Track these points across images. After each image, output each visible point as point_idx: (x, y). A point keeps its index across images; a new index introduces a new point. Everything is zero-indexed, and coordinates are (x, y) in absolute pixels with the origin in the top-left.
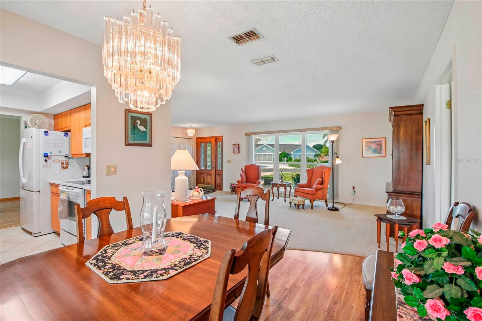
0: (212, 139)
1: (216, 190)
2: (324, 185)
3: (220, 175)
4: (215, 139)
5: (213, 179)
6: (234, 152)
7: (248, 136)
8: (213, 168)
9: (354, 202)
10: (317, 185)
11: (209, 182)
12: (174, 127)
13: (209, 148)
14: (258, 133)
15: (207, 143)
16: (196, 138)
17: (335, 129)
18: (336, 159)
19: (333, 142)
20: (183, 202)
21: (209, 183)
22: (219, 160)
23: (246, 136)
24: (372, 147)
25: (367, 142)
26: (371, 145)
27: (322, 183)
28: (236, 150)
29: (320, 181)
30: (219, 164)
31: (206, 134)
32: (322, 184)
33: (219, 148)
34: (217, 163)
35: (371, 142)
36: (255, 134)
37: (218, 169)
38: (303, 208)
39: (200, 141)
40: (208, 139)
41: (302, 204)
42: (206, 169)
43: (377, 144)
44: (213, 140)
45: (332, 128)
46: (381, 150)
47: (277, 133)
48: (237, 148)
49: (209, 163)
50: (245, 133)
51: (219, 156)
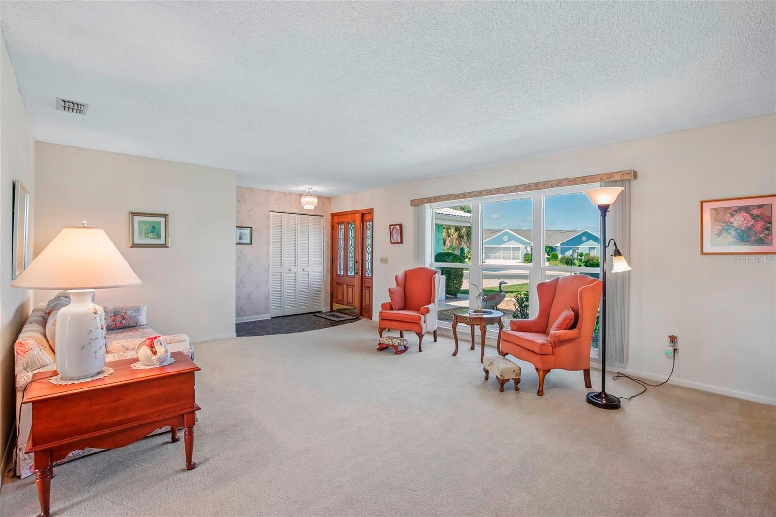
0: (357, 215)
1: (361, 317)
2: (580, 329)
3: (370, 287)
4: (360, 215)
5: (358, 294)
6: (393, 241)
7: (416, 207)
8: (357, 273)
9: (674, 380)
10: (559, 328)
11: (350, 301)
12: (284, 193)
13: (351, 234)
14: (435, 199)
15: (348, 223)
16: (332, 214)
17: (617, 177)
18: (614, 258)
19: (604, 209)
20: (76, 382)
21: (350, 303)
22: (368, 257)
23: (413, 207)
24: (736, 224)
25: (716, 209)
26: (731, 220)
27: (574, 324)
28: (397, 237)
29: (566, 318)
30: (368, 265)
31: (346, 206)
32: (573, 327)
33: (368, 233)
34: (364, 263)
35: (730, 211)
36: (429, 200)
37: (367, 275)
38: (517, 389)
39: (337, 220)
40: (350, 216)
41: (514, 377)
42: (347, 275)
43: (752, 215)
44: (358, 217)
45: (611, 175)
46: (766, 232)
47: (475, 196)
48: (397, 231)
49: (351, 264)
50: (411, 201)
51: (369, 249)
